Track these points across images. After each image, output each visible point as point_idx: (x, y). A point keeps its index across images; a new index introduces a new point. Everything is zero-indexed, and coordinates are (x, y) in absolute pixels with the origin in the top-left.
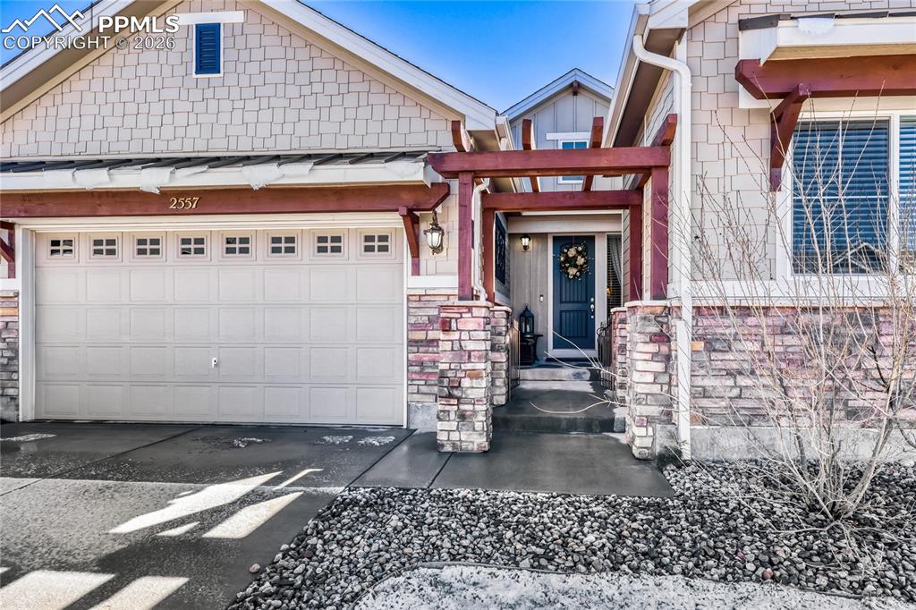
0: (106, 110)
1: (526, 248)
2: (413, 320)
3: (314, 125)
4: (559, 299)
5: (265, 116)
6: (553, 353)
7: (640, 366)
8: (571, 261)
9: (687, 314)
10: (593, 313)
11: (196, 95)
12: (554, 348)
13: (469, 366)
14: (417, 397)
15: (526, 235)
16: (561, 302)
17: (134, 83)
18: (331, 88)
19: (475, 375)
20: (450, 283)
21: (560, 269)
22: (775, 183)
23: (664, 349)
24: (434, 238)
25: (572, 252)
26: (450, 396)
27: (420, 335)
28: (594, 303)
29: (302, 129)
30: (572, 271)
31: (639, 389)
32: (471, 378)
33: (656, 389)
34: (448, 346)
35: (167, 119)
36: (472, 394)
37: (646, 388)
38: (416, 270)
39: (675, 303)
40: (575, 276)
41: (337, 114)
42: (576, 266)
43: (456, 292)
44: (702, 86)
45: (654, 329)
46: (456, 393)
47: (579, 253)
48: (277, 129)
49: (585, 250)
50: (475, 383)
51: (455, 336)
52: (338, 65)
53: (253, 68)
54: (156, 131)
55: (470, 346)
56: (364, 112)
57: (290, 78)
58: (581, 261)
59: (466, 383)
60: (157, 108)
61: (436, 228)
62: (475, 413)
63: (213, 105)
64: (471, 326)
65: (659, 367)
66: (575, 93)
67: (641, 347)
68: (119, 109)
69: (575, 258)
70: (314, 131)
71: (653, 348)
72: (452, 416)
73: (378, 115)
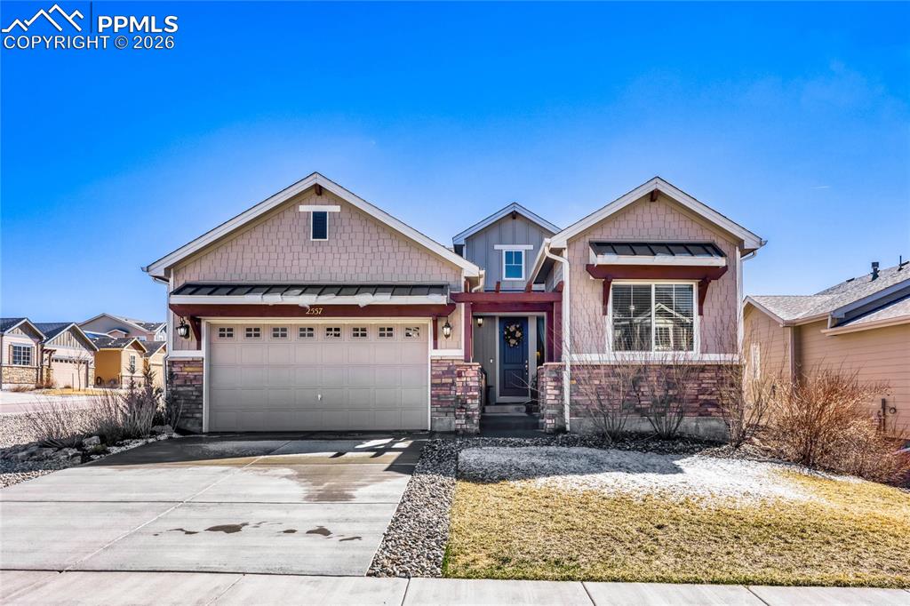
0: (259, 256)
1: (480, 325)
2: (434, 373)
3: (380, 268)
4: (503, 360)
5: (352, 263)
6: (500, 399)
7: (549, 392)
8: (512, 335)
9: (568, 369)
10: (527, 371)
11: (312, 250)
12: (500, 395)
13: (471, 393)
14: (436, 414)
15: (480, 317)
16: (505, 363)
17: (276, 242)
18: (389, 249)
19: (473, 397)
20: (459, 353)
21: (505, 340)
22: (605, 313)
23: (559, 384)
24: (447, 331)
25: (512, 329)
26: (462, 408)
27: (438, 381)
28: (527, 364)
29: (373, 270)
30: (513, 342)
31: (549, 402)
32: (472, 399)
33: (556, 402)
34: (460, 384)
35: (295, 262)
36: (473, 407)
37: (552, 402)
38: (435, 347)
39: (563, 363)
40: (514, 345)
41: (392, 262)
42: (515, 338)
43: (463, 358)
44: (574, 270)
45: (555, 375)
46: (465, 406)
47: (517, 329)
48: (358, 270)
49: (521, 327)
50: (474, 402)
51: (465, 379)
52: (393, 237)
53: (345, 236)
54: (288, 269)
55: (471, 384)
56: (407, 262)
57: (366, 243)
58: (518, 334)
59: (469, 401)
60: (289, 256)
61: (448, 325)
62: (473, 415)
63: (322, 255)
64: (471, 375)
65: (557, 392)
66: (514, 218)
67: (549, 383)
68: (266, 255)
69: (515, 332)
70: (380, 272)
71: (553, 384)
72: (463, 417)
73: (415, 264)
